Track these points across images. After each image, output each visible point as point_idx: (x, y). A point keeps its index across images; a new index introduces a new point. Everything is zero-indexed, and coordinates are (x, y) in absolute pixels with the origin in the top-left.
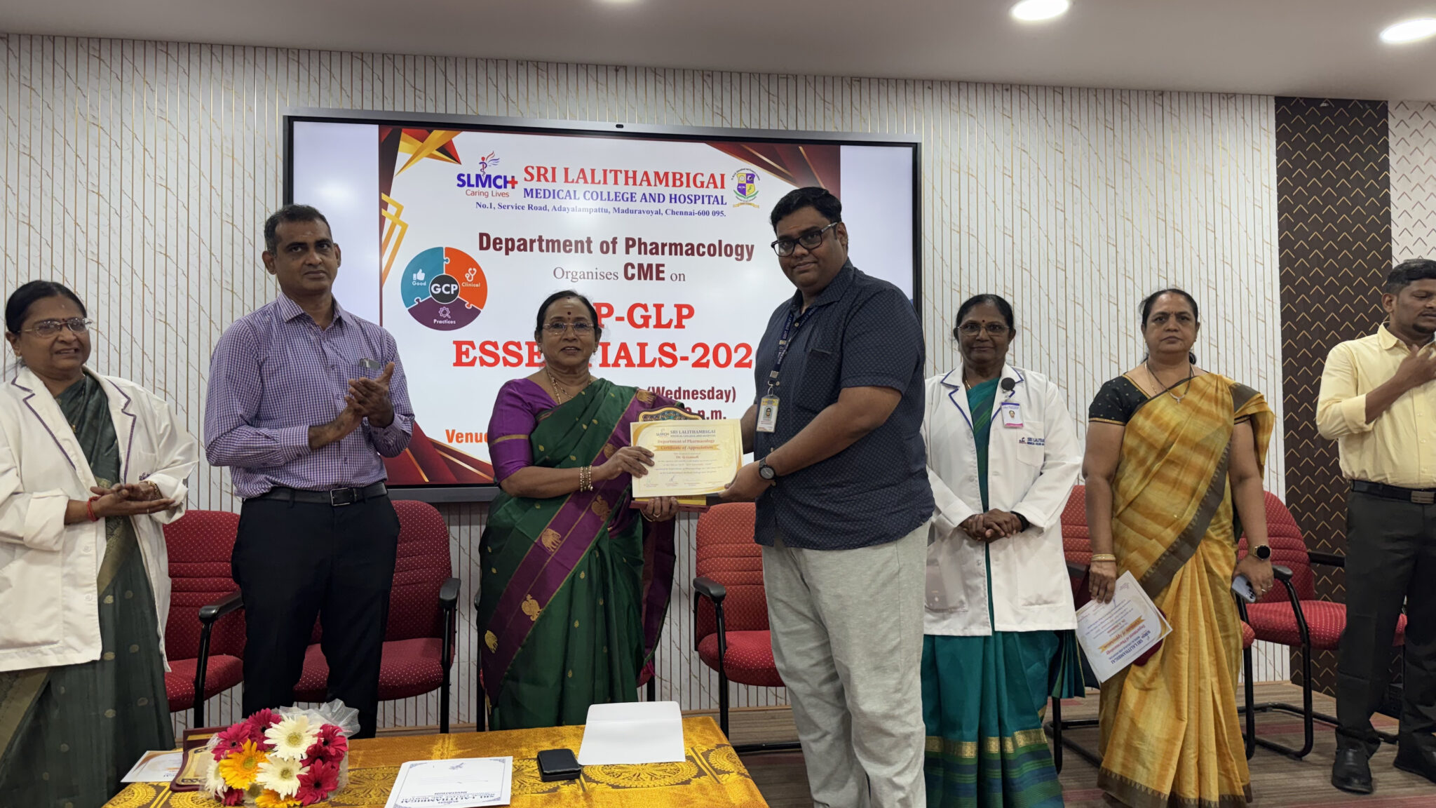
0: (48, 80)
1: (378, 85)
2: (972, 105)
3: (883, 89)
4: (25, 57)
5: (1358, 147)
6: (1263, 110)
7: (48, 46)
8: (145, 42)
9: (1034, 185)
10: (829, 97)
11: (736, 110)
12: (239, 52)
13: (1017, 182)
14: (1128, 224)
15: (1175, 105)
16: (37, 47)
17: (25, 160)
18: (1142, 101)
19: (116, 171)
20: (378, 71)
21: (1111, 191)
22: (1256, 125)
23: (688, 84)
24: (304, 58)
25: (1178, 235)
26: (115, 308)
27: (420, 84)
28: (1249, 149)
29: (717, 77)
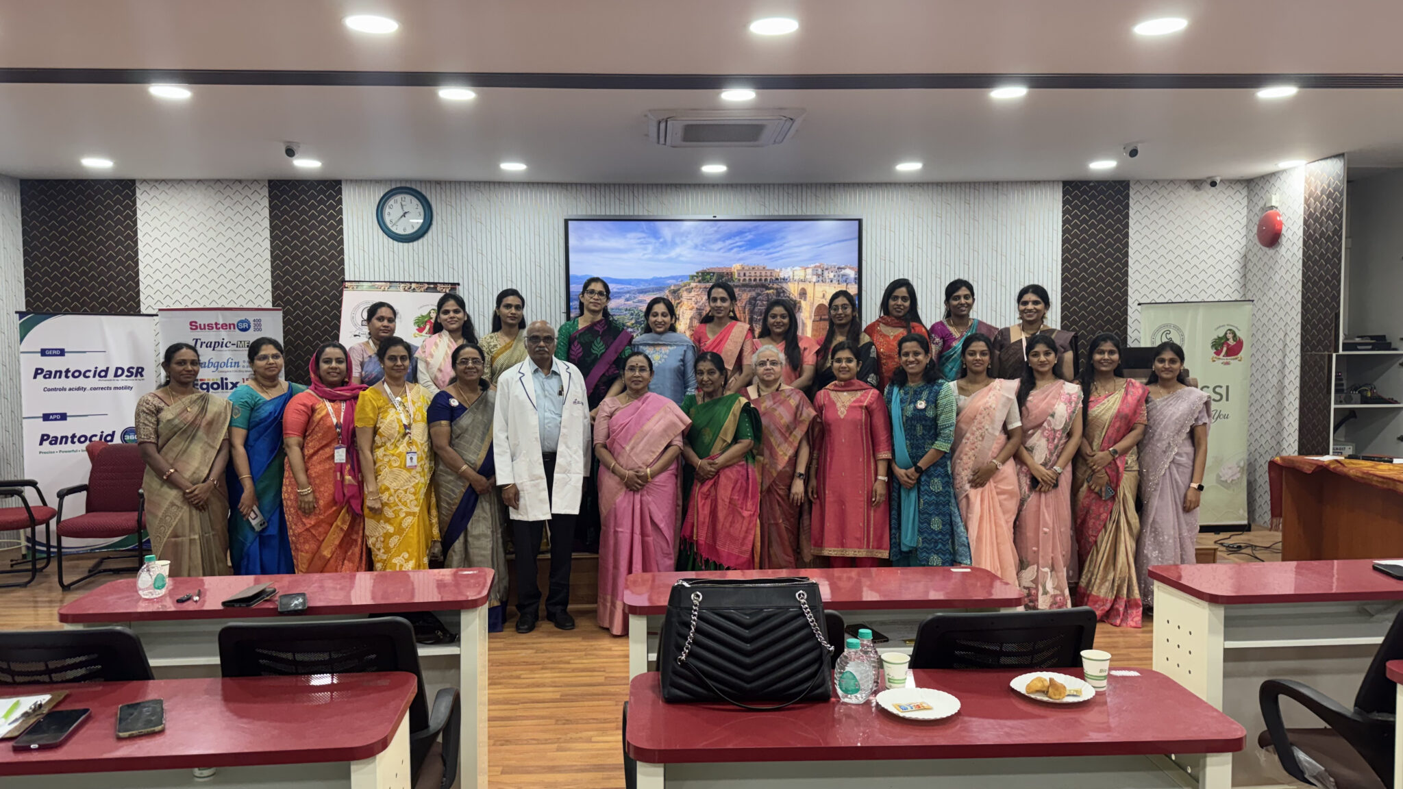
0: (458, 202)
1: (603, 200)
4: (448, 191)
5: (1111, 207)
6: (1056, 189)
7: (458, 186)
13: (916, 233)
15: (1005, 190)
16: (453, 186)
17: (450, 239)
18: (986, 188)
19: (489, 244)
22: (1052, 199)
28: (1046, 210)
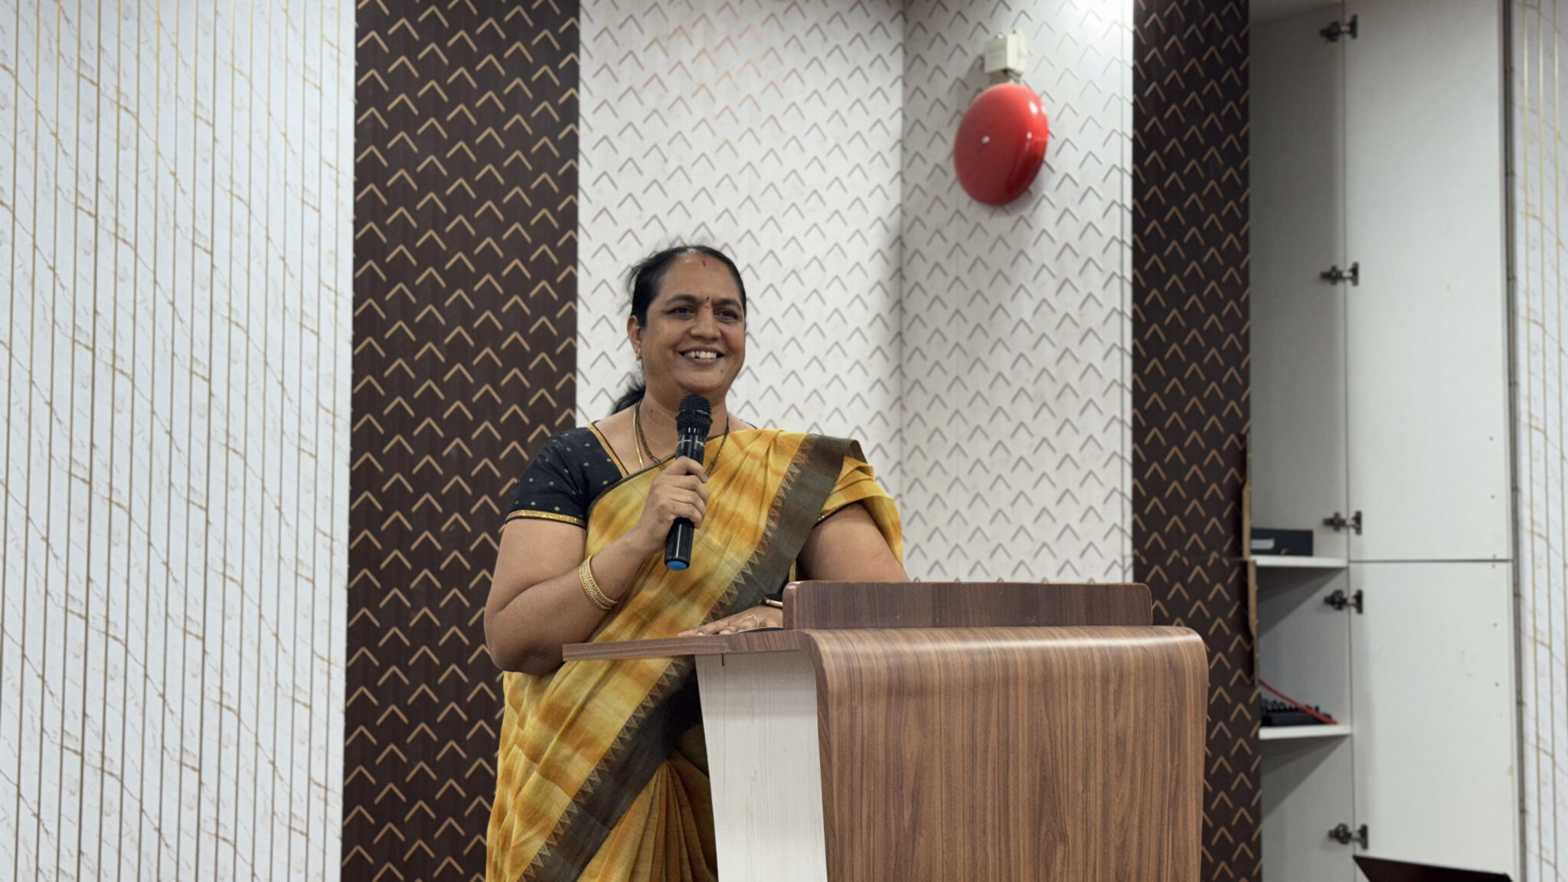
25: (127, 122)
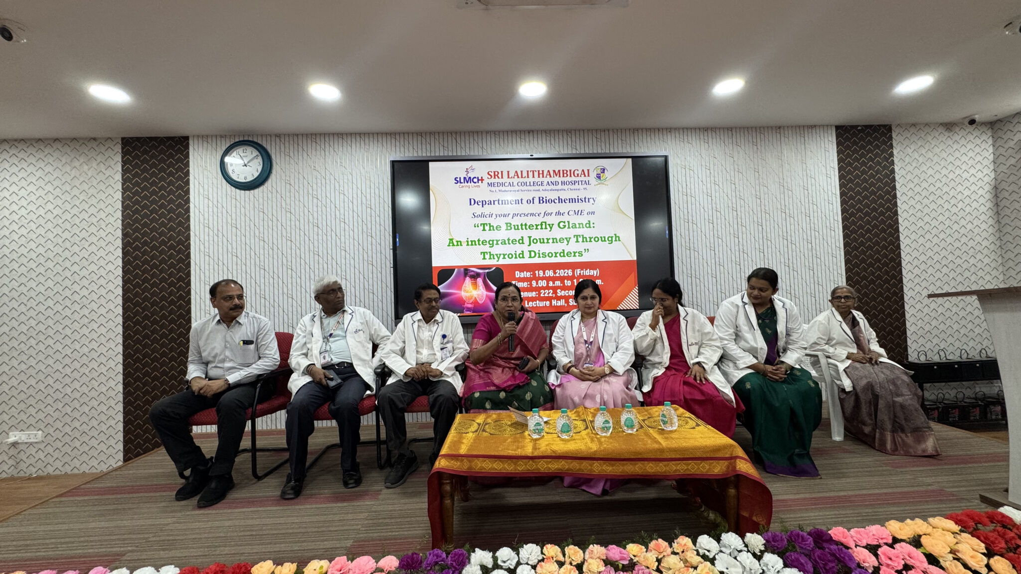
2: (690, 139)
3: (648, 133)
4: (287, 143)
5: (878, 147)
6: (830, 132)
7: (295, 138)
8: (333, 134)
9: (720, 173)
10: (624, 138)
11: (582, 146)
12: (371, 136)
13: (712, 172)
14: (766, 189)
15: (786, 132)
16: (290, 139)
18: (770, 132)
19: (324, 189)
20: (428, 140)
21: (757, 174)
22: (826, 141)
23: (561, 137)
24: (397, 137)
26: (325, 245)
27: (446, 145)
28: (823, 150)
29: (573, 133)
